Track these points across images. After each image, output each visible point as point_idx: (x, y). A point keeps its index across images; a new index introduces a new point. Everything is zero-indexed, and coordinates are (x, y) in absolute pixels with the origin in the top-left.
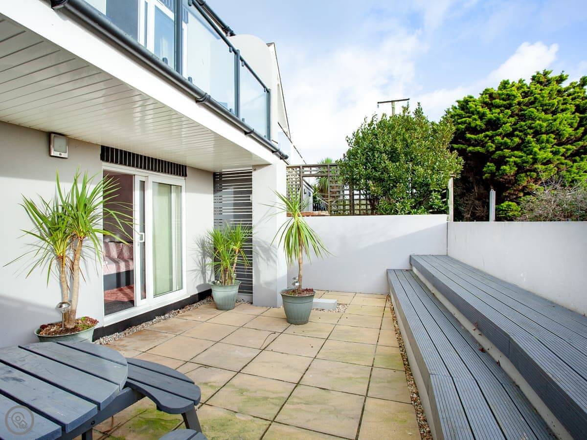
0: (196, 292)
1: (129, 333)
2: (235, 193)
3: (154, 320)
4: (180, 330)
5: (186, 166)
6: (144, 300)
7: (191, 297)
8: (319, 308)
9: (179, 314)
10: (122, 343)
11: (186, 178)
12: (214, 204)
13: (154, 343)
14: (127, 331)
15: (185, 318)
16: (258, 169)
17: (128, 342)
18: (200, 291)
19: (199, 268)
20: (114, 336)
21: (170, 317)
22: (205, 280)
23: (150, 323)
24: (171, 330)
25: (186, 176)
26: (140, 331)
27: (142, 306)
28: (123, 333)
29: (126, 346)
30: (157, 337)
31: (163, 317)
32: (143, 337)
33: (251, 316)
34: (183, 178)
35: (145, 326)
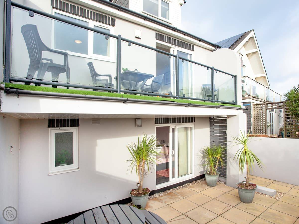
0: (199, 175)
1: (166, 193)
2: (220, 127)
3: (177, 188)
4: (186, 196)
5: (194, 118)
6: (174, 178)
7: (196, 177)
8: (264, 193)
9: (189, 186)
10: (162, 198)
11: (195, 123)
12: (210, 132)
13: (173, 201)
14: (165, 192)
15: (191, 188)
16: (230, 118)
17: (164, 198)
18: (202, 174)
19: (201, 164)
20: (159, 194)
21: (184, 187)
22: (204, 169)
23: (175, 189)
24: (182, 194)
25: (194, 122)
26: (170, 193)
27: (173, 181)
28: (163, 193)
29: (162, 200)
30: (176, 198)
31: (182, 186)
32: (170, 197)
33: (223, 193)
34: (193, 123)
35: (173, 190)
